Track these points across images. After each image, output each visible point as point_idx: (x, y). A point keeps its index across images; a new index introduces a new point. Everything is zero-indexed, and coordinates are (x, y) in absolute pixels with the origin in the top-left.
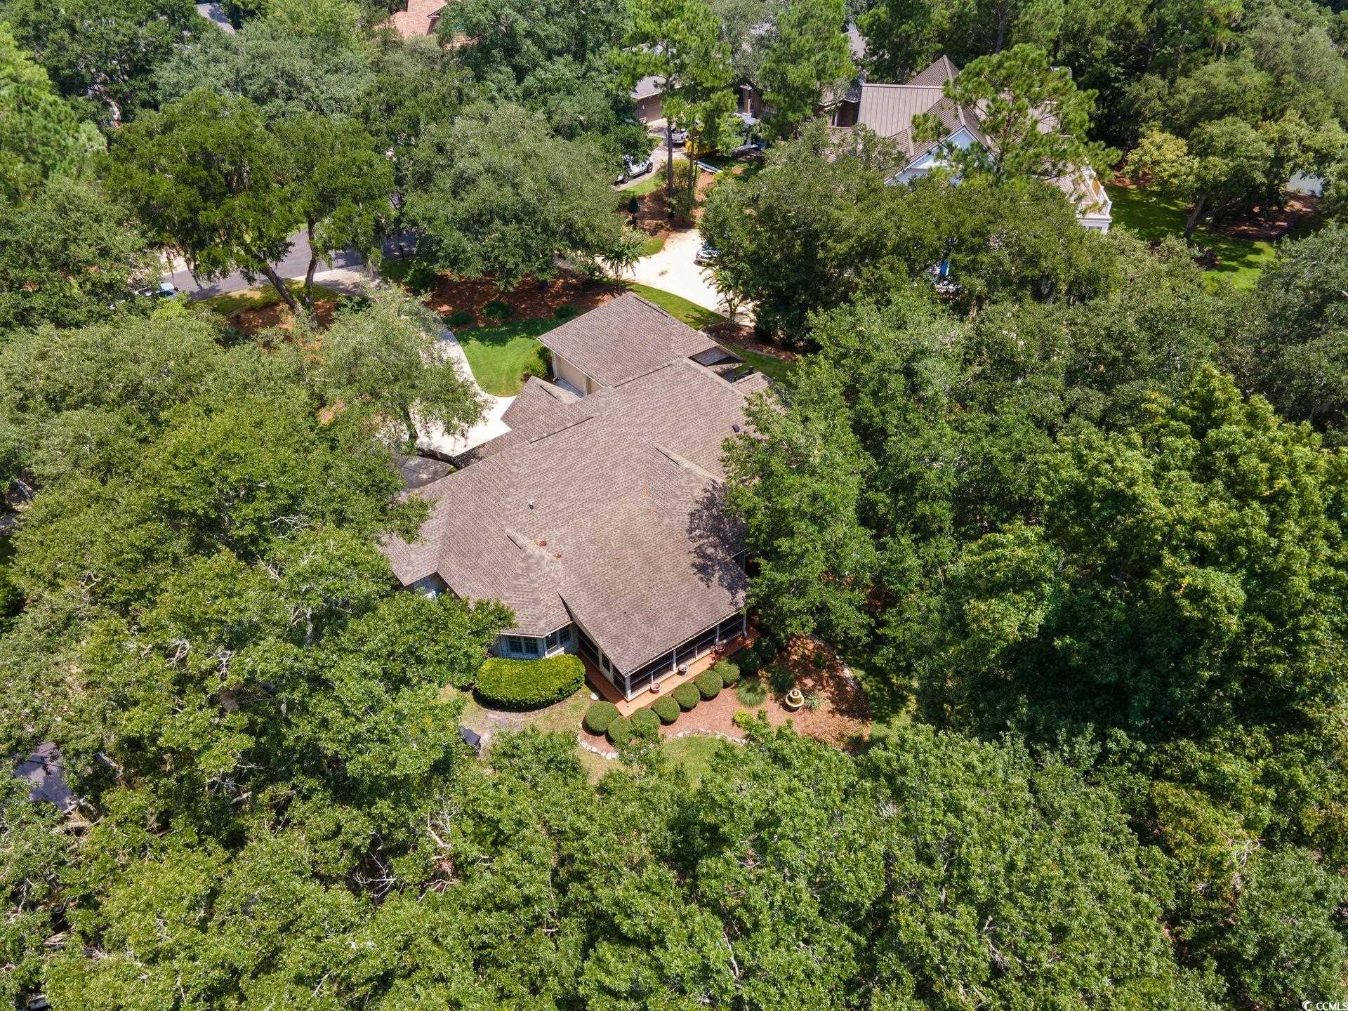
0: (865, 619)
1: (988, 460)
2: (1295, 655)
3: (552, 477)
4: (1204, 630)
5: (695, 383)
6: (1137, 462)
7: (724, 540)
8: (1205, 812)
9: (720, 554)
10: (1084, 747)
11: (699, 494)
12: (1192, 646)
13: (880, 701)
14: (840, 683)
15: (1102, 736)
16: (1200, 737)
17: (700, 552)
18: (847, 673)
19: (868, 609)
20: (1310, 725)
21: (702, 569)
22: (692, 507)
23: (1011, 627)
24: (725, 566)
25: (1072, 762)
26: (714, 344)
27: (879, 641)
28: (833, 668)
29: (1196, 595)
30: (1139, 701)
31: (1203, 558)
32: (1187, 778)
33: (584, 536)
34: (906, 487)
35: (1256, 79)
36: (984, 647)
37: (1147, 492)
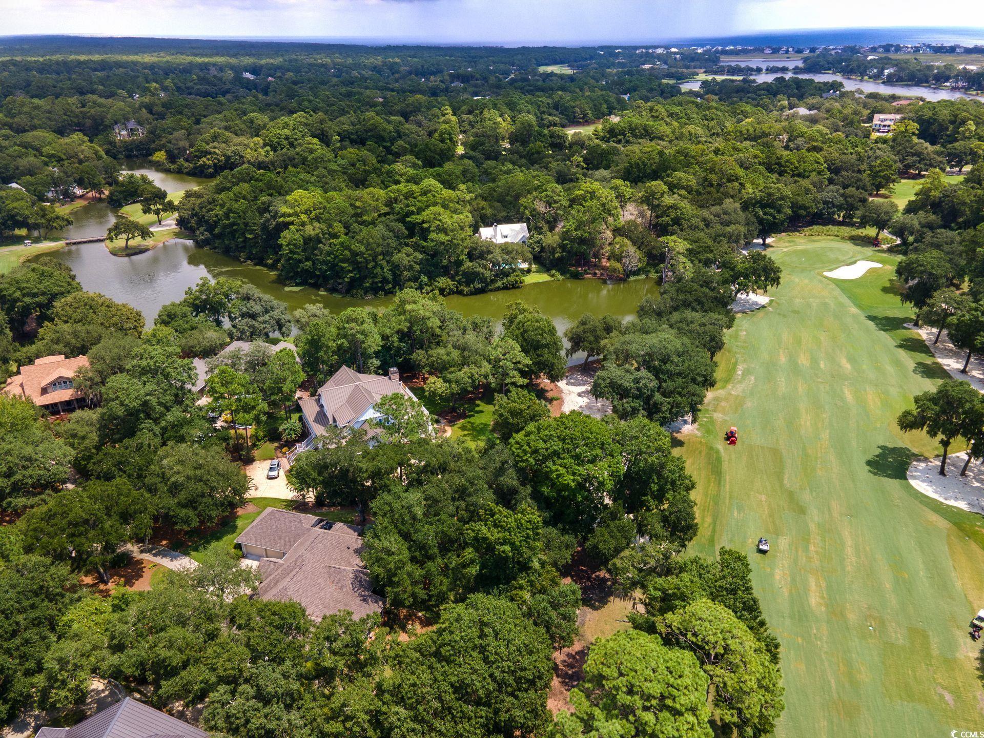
0: (424, 592)
1: (443, 532)
2: (522, 556)
3: (301, 590)
4: (507, 558)
5: (329, 538)
6: (484, 530)
7: (365, 588)
8: (520, 593)
9: (367, 593)
10: (496, 591)
11: (351, 576)
12: (506, 561)
13: (434, 618)
14: (419, 618)
15: (498, 588)
16: (515, 579)
17: (360, 595)
18: (420, 614)
19: (425, 589)
20: (531, 568)
21: (364, 600)
22: (350, 581)
23: (474, 572)
24: (370, 596)
25: (495, 595)
26: (317, 518)
27: (430, 597)
28: (415, 615)
29: (503, 552)
30: (502, 577)
31: (502, 544)
32: (516, 588)
33: (320, 607)
34: (423, 547)
35: (455, 354)
36: (469, 579)
37: (488, 535)
